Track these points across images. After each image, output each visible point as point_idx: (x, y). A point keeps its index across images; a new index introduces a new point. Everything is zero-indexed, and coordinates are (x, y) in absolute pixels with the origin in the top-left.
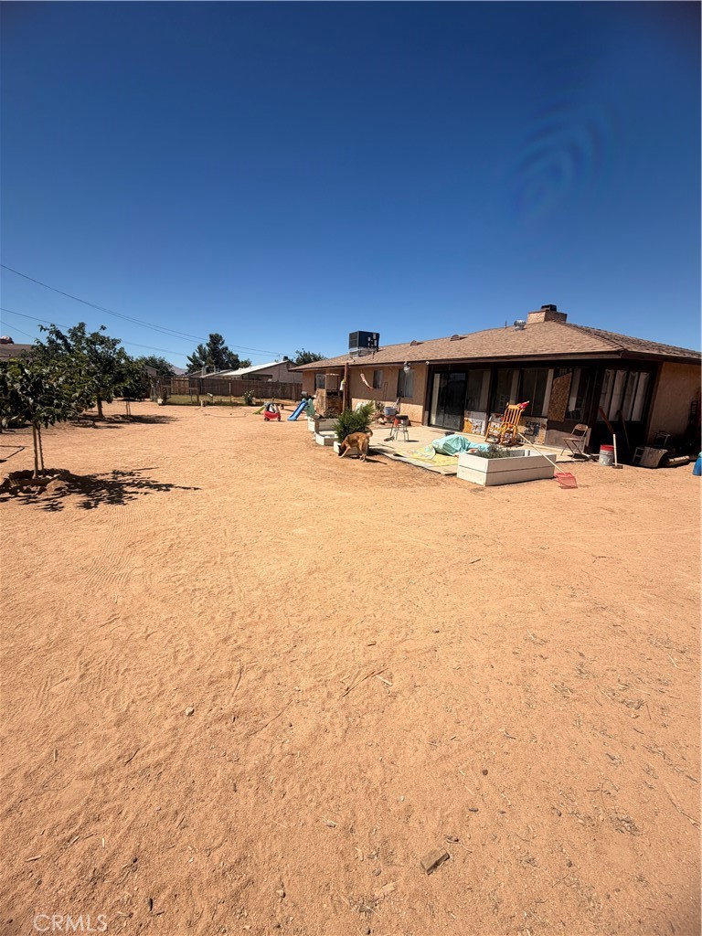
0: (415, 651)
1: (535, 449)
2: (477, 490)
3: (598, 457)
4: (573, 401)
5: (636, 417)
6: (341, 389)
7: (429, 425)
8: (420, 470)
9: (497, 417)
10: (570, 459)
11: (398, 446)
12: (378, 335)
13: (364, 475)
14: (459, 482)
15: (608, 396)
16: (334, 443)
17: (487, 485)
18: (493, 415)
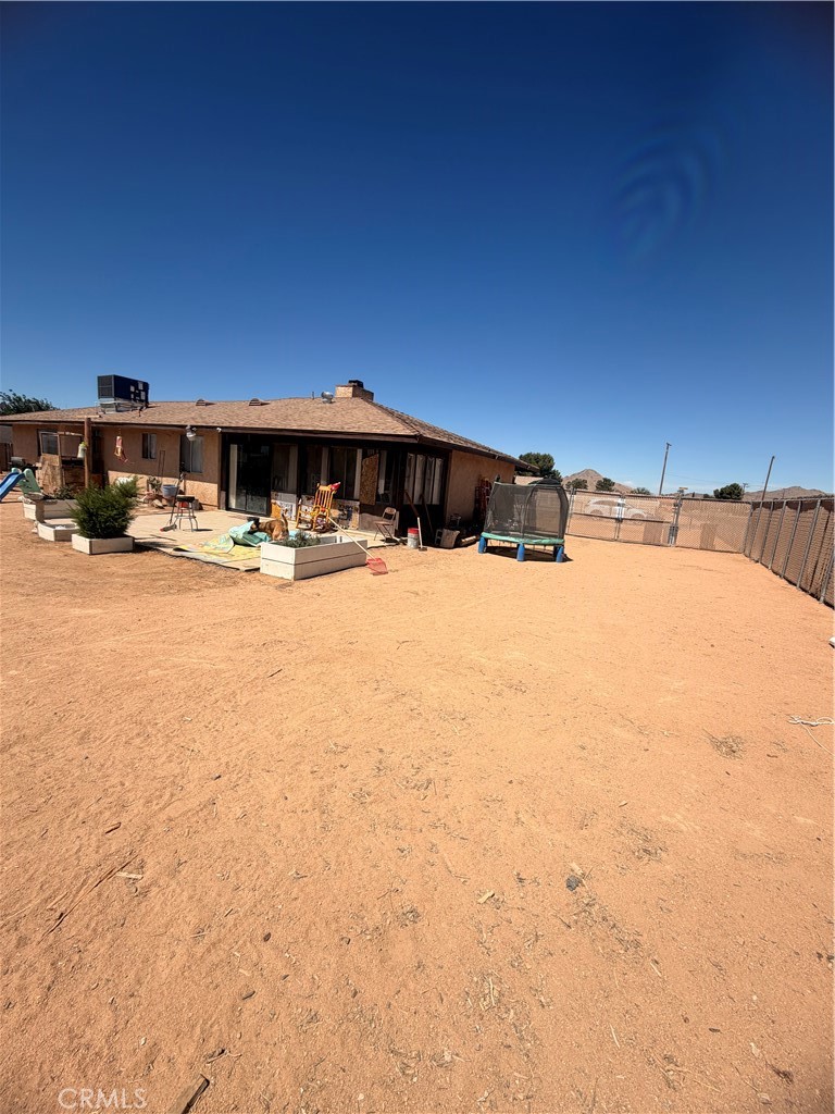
1: (348, 535)
2: (284, 586)
3: (406, 541)
4: (382, 483)
5: (435, 501)
6: (80, 455)
7: (228, 508)
8: (213, 567)
9: (309, 499)
10: (382, 544)
11: (183, 537)
12: (146, 386)
13: (125, 580)
14: (261, 578)
15: (412, 478)
16: (74, 536)
17: (296, 579)
18: (304, 497)
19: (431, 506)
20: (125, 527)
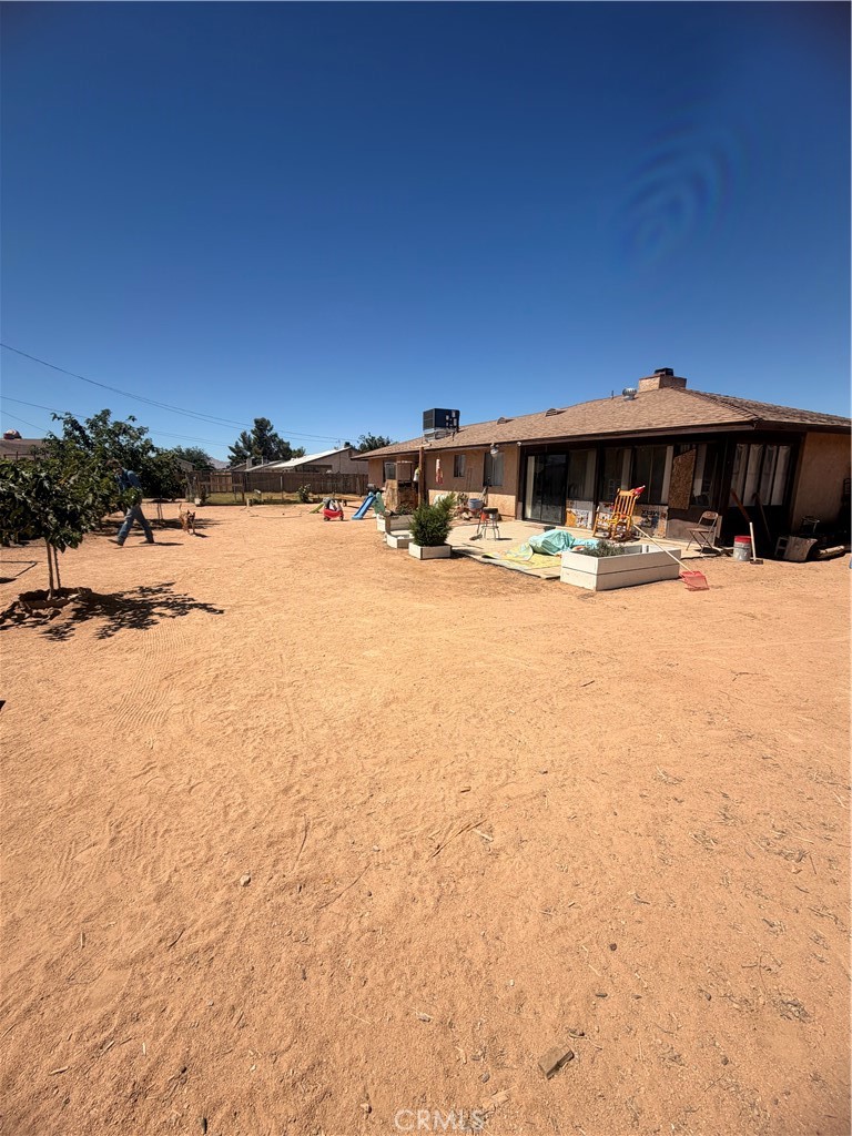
0: (521, 797)
1: (654, 544)
2: (586, 596)
3: (732, 551)
4: (699, 484)
5: (776, 500)
6: (415, 479)
7: (524, 519)
8: (517, 574)
9: (607, 506)
10: (698, 554)
11: (487, 546)
12: (457, 413)
13: (447, 582)
14: (563, 587)
15: (741, 475)
16: (411, 544)
17: (598, 589)
18: (601, 503)
19: (769, 508)
20: (445, 537)
